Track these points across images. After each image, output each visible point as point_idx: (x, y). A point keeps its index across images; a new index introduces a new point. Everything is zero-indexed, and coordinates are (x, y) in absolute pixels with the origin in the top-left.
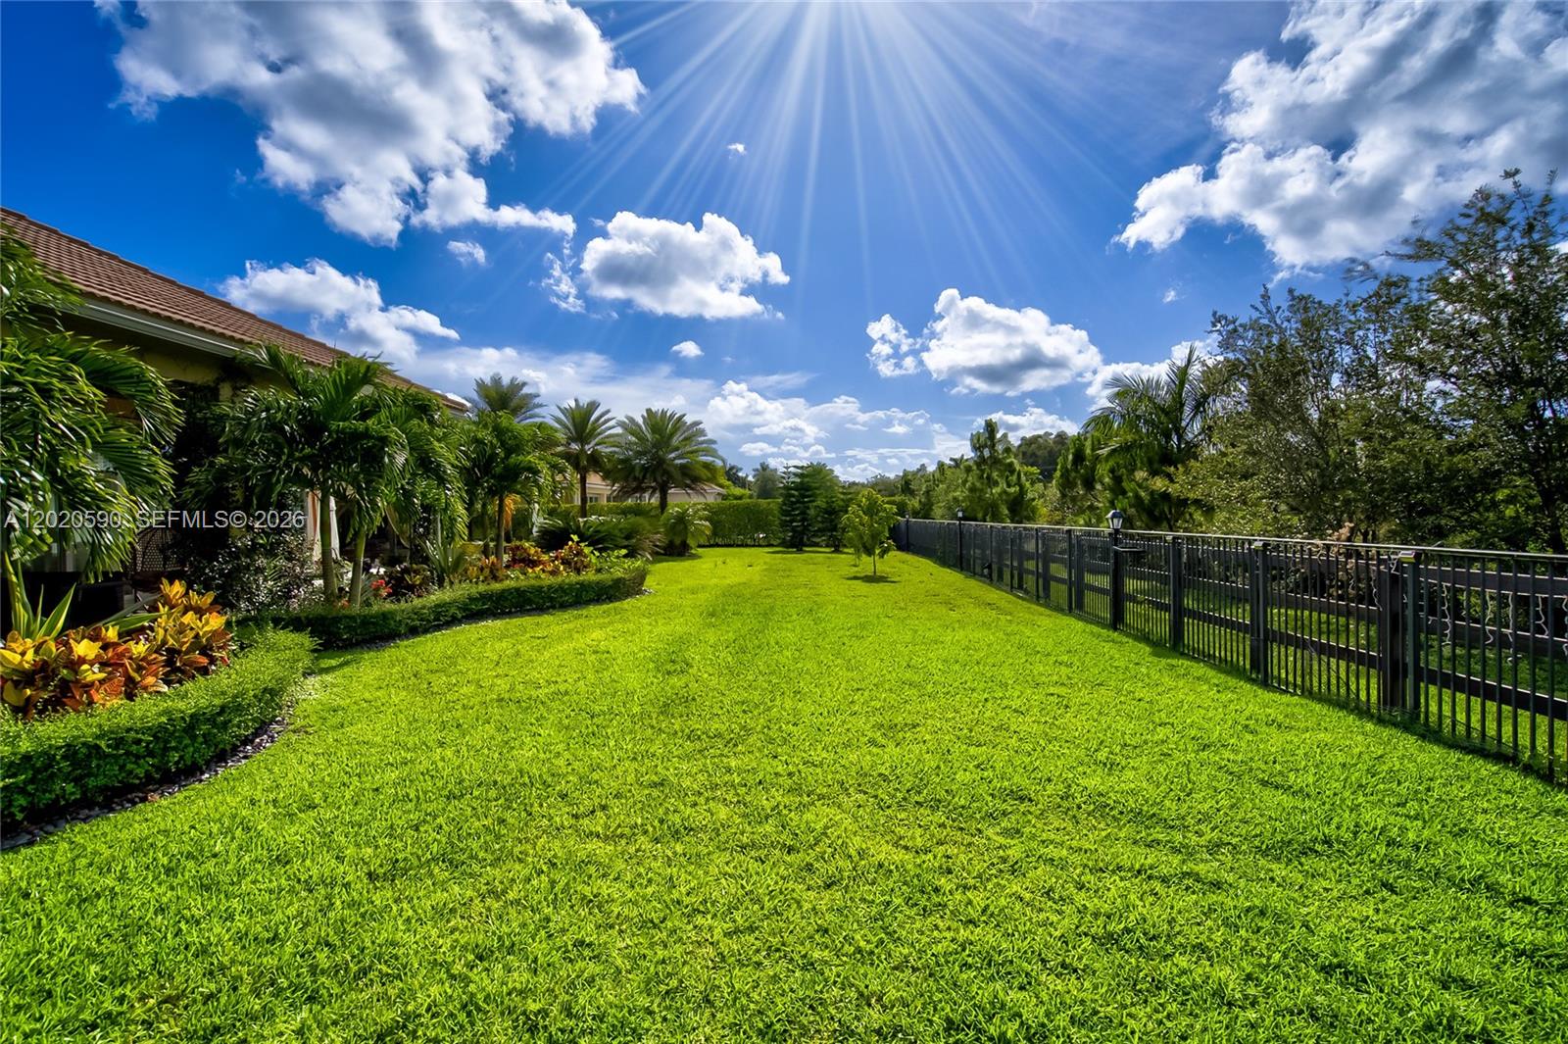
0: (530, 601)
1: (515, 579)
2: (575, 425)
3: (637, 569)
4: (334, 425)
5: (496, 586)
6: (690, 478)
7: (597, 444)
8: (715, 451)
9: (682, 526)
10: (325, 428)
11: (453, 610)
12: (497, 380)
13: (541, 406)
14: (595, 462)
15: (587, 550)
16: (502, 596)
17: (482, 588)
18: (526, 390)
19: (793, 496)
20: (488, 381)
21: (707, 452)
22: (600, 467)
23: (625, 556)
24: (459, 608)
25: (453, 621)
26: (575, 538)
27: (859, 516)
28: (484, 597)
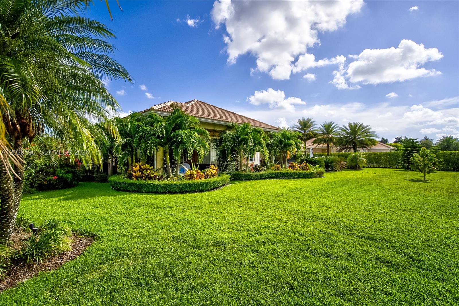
0: (286, 176)
1: (283, 171)
2: (325, 129)
3: (320, 171)
4: (242, 137)
5: (278, 172)
6: (363, 144)
7: (332, 135)
8: (376, 135)
9: (355, 160)
10: (240, 137)
11: (265, 176)
12: (303, 119)
13: (316, 124)
14: (331, 140)
15: (308, 165)
16: (278, 174)
17: (274, 172)
18: (312, 121)
19: (408, 150)
20: (301, 120)
21: (371, 136)
22: (332, 141)
23: (319, 167)
24: (267, 176)
25: (265, 178)
26: (305, 161)
27: (418, 158)
28: (273, 174)
